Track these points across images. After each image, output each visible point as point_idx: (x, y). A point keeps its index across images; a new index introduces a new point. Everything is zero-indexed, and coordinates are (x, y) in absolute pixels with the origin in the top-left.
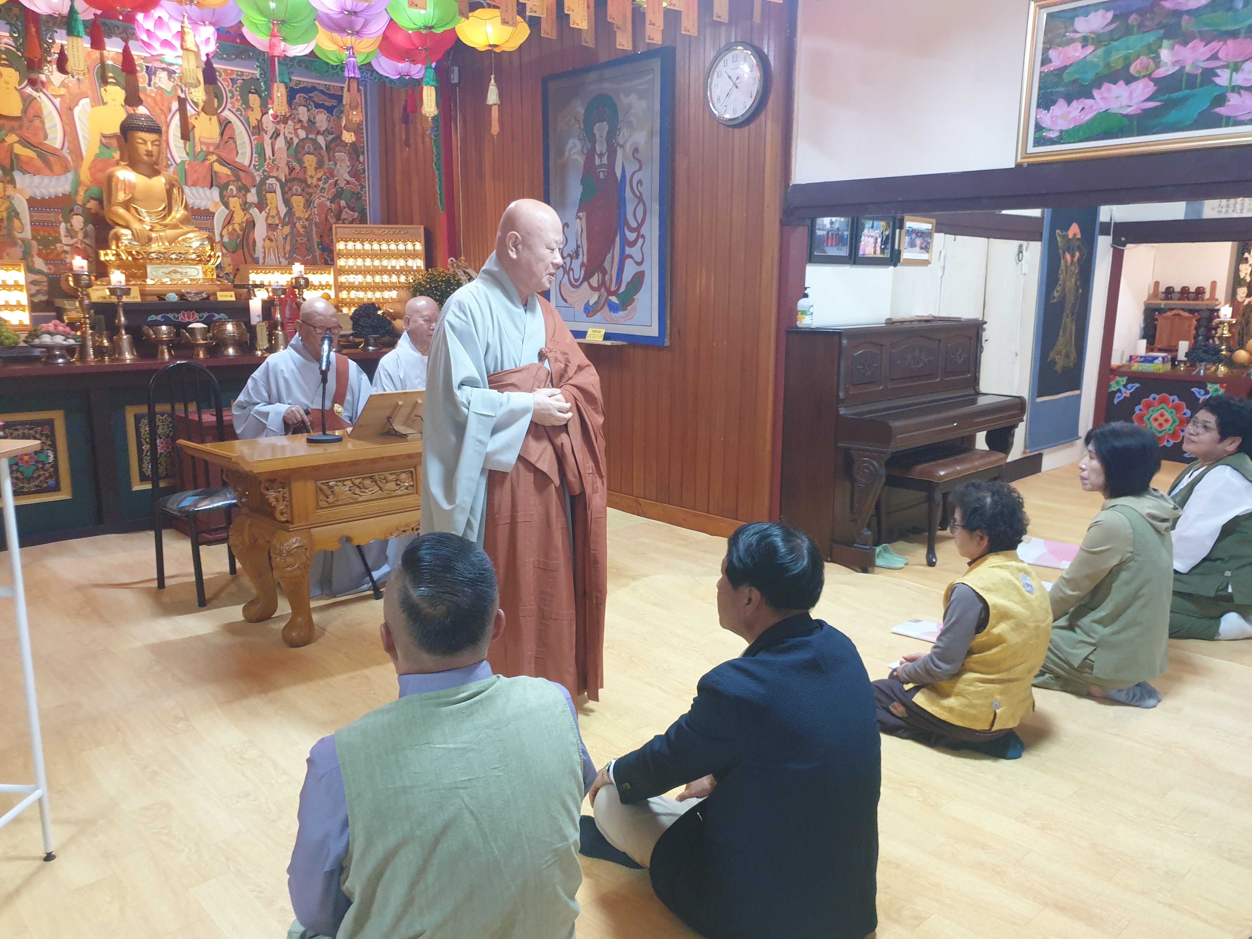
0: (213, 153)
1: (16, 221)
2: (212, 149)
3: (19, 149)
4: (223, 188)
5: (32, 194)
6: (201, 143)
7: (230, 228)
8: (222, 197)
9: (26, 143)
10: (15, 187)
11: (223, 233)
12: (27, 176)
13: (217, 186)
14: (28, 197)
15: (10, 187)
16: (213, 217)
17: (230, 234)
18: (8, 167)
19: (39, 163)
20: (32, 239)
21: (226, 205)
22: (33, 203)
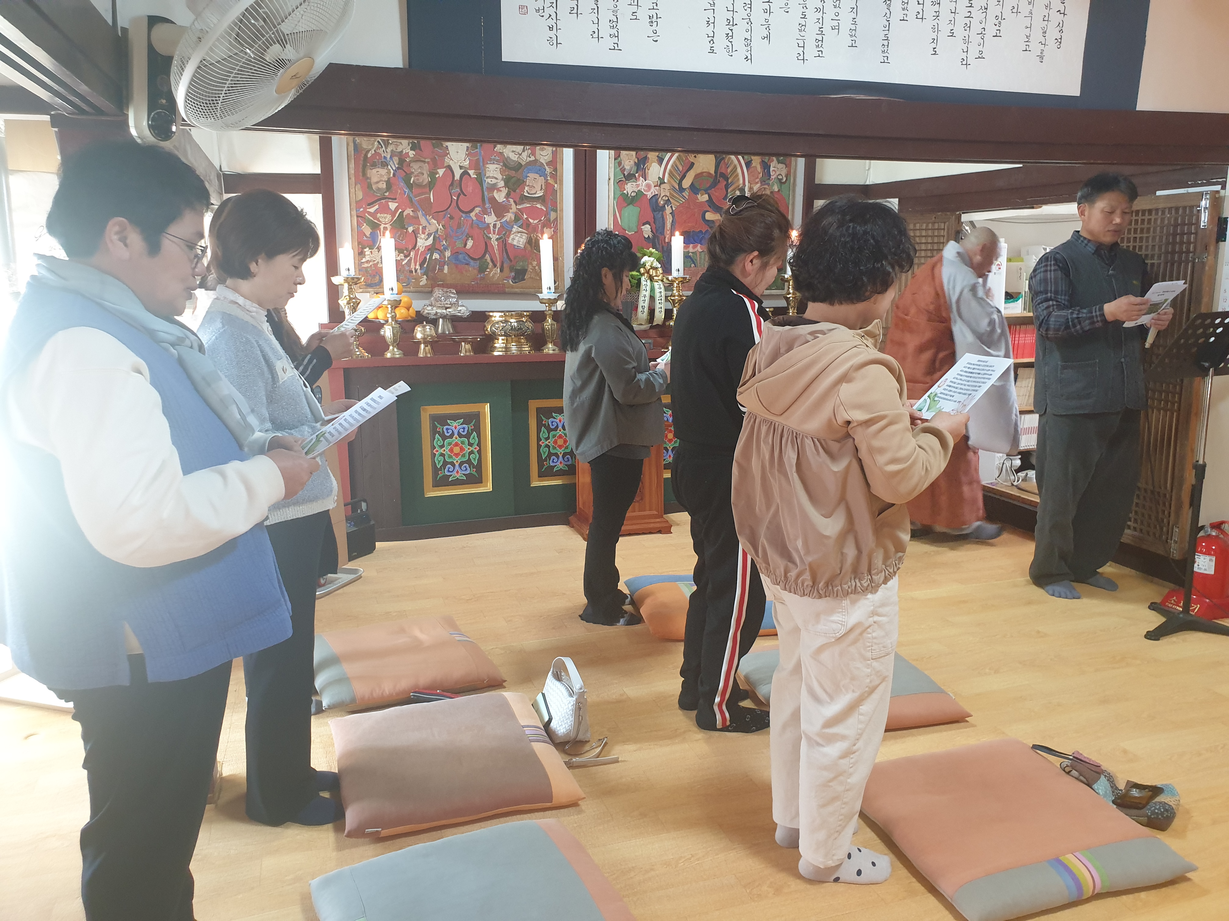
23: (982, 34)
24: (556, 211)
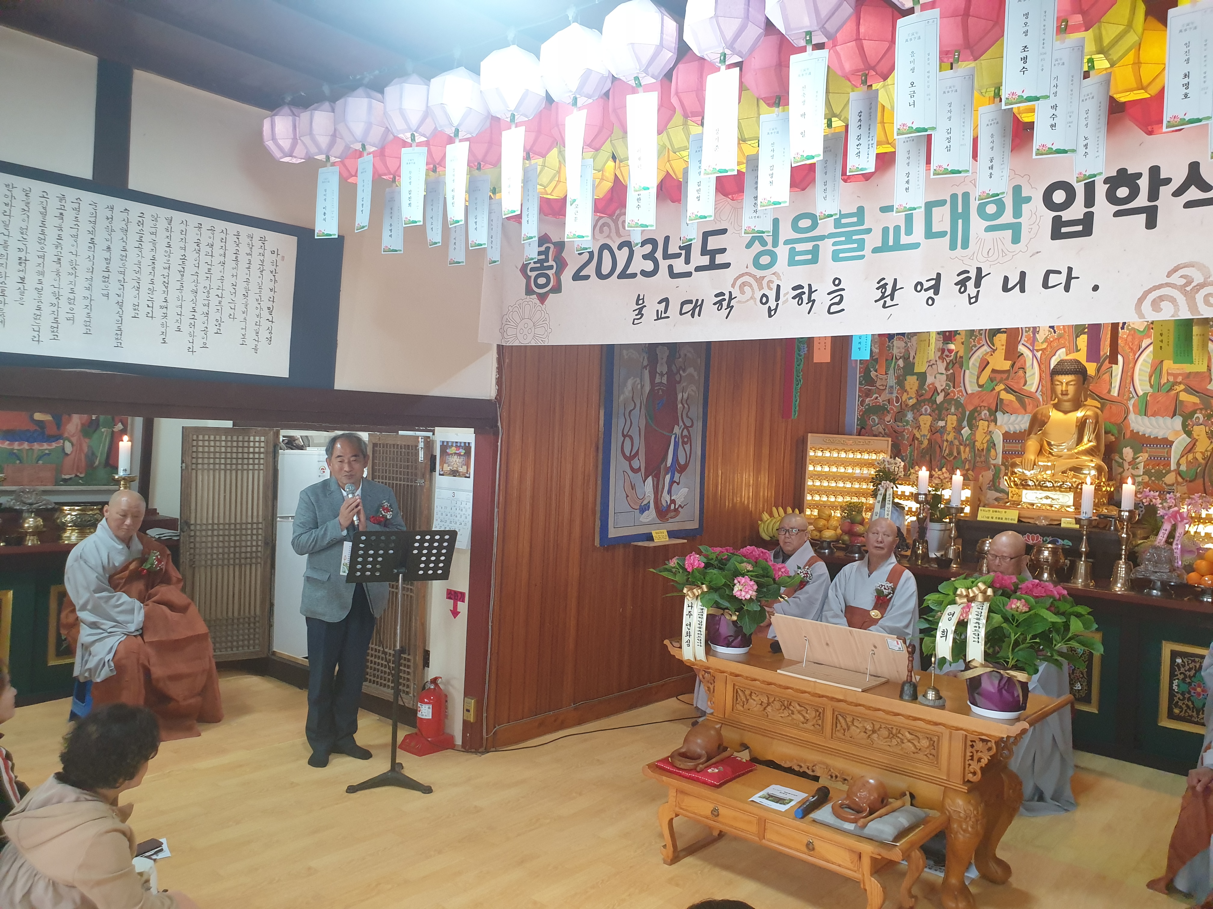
0: (1180, 383)
1: (992, 450)
2: (1180, 379)
3: (1004, 395)
4: (1187, 417)
5: (1007, 430)
6: (1168, 374)
7: (1190, 456)
8: (1184, 426)
9: (1009, 390)
10: (996, 424)
11: (1181, 462)
12: (1007, 414)
13: (1180, 415)
14: (1004, 432)
15: (993, 424)
16: (1171, 447)
17: (1189, 463)
18: (994, 409)
19: (1017, 405)
20: (1002, 465)
21: (1189, 433)
22: (1007, 436)
23: (205, 331)
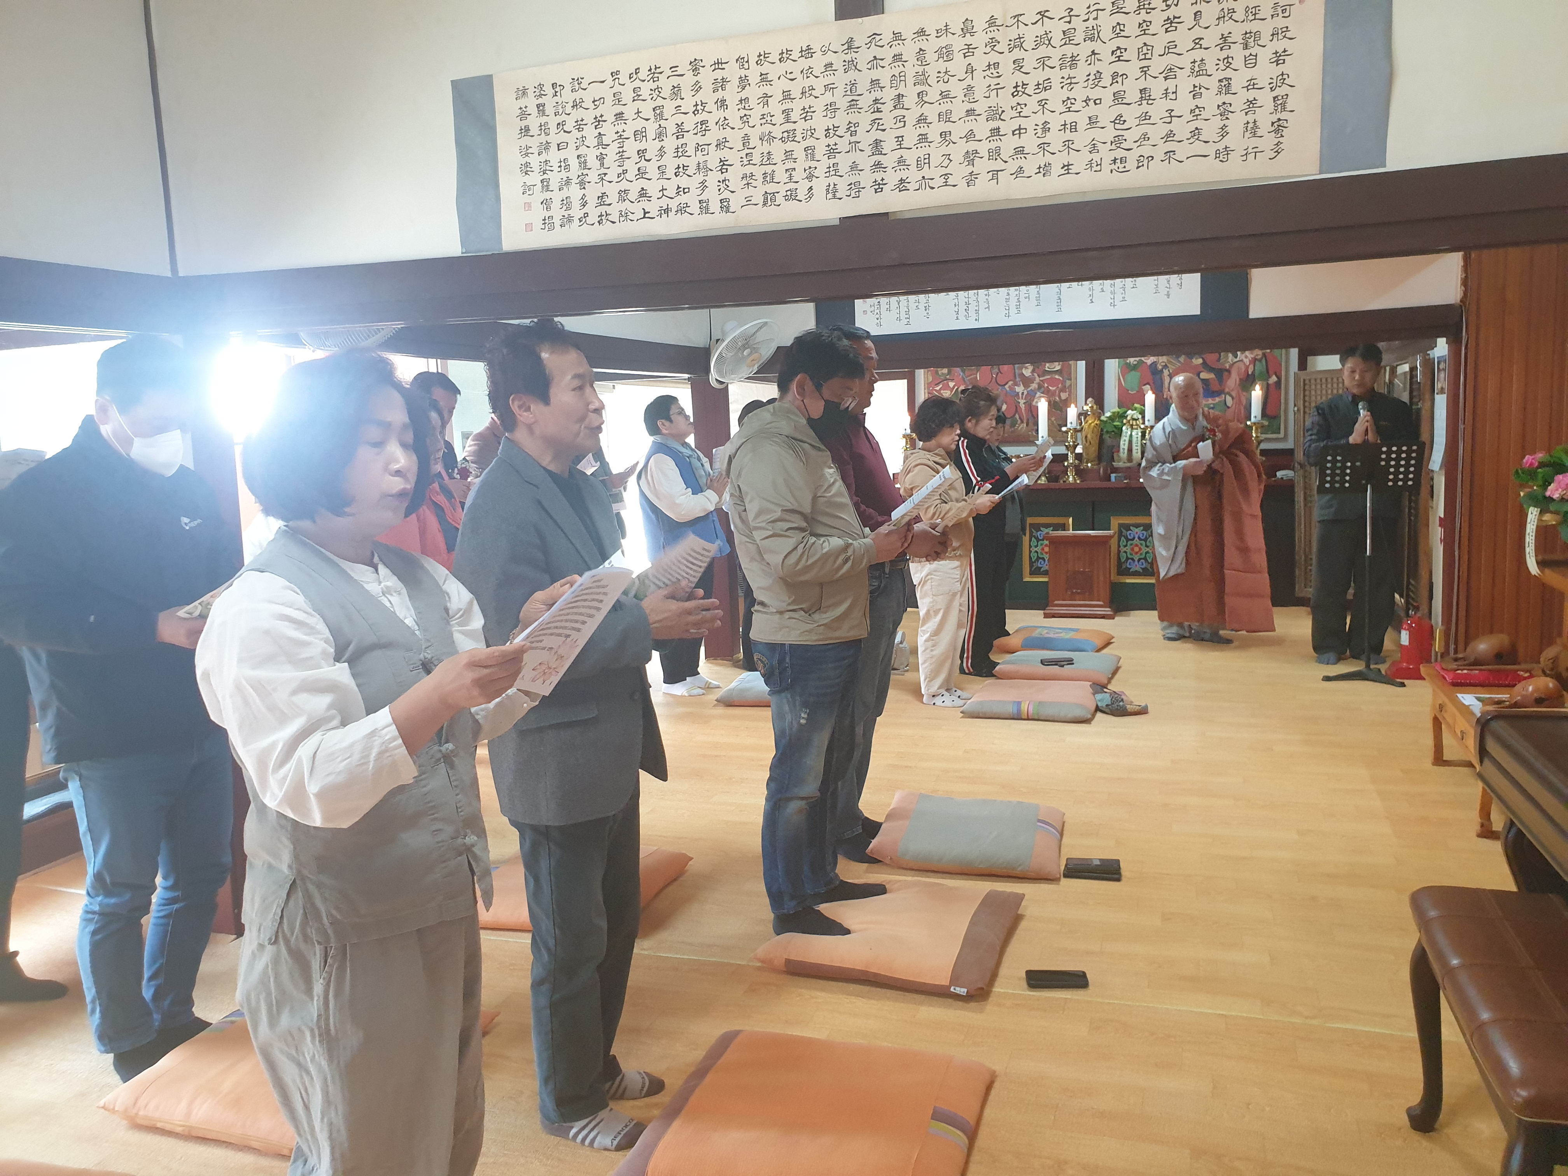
24: (1070, 379)
